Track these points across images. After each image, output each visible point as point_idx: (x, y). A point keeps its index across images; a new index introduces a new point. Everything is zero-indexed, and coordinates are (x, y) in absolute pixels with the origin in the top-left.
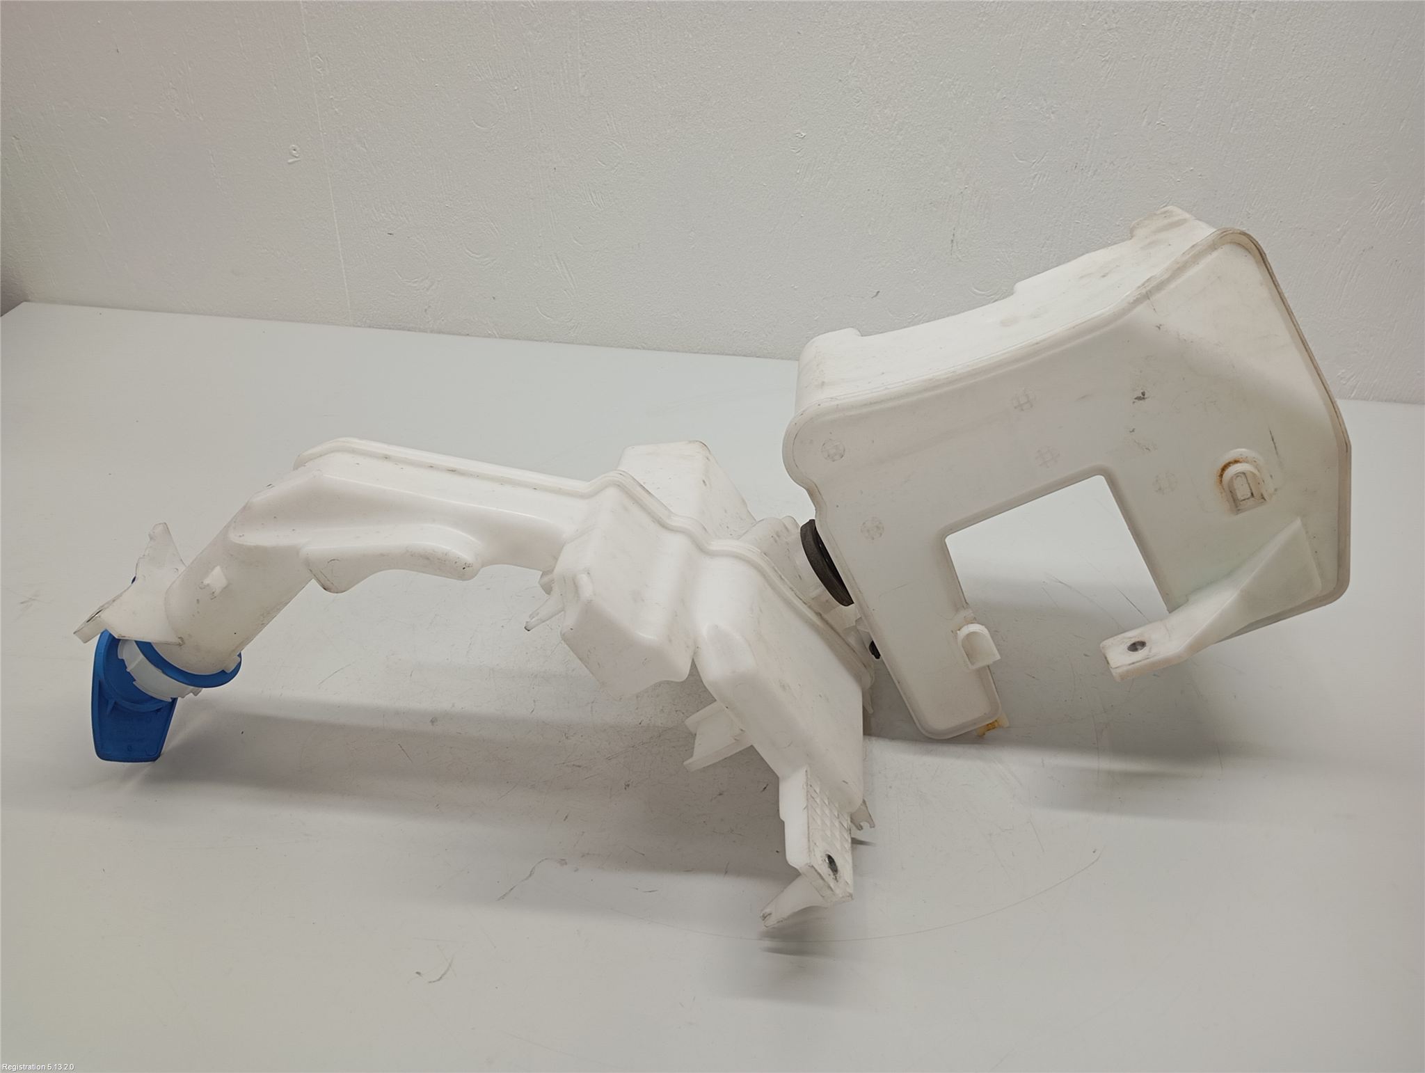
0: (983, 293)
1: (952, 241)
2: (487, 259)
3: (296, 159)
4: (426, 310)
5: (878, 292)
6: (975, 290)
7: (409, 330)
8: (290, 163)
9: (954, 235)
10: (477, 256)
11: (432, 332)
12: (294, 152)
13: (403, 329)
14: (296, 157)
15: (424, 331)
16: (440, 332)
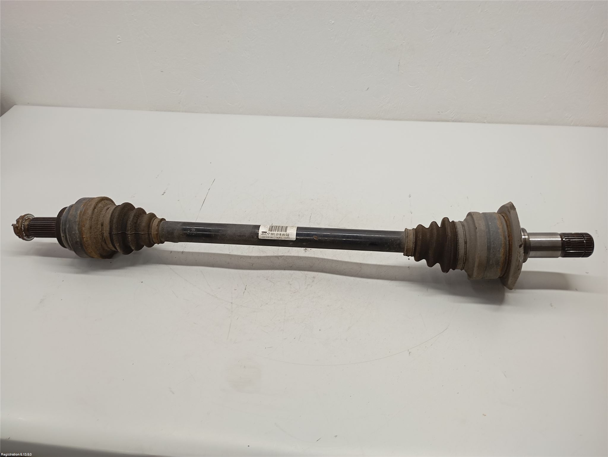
0: (412, 87)
1: (399, 65)
2: (203, 80)
3: (121, 41)
4: (179, 103)
5: (368, 88)
6: (410, 86)
7: (173, 111)
8: (118, 43)
9: (399, 63)
10: (199, 79)
11: (183, 112)
12: (119, 38)
13: (170, 111)
14: (120, 41)
15: (179, 111)
16: (185, 112)
